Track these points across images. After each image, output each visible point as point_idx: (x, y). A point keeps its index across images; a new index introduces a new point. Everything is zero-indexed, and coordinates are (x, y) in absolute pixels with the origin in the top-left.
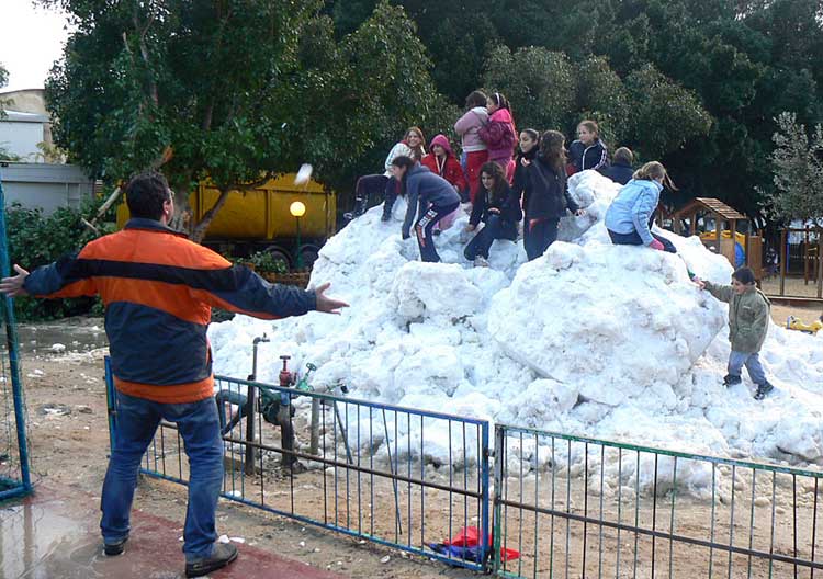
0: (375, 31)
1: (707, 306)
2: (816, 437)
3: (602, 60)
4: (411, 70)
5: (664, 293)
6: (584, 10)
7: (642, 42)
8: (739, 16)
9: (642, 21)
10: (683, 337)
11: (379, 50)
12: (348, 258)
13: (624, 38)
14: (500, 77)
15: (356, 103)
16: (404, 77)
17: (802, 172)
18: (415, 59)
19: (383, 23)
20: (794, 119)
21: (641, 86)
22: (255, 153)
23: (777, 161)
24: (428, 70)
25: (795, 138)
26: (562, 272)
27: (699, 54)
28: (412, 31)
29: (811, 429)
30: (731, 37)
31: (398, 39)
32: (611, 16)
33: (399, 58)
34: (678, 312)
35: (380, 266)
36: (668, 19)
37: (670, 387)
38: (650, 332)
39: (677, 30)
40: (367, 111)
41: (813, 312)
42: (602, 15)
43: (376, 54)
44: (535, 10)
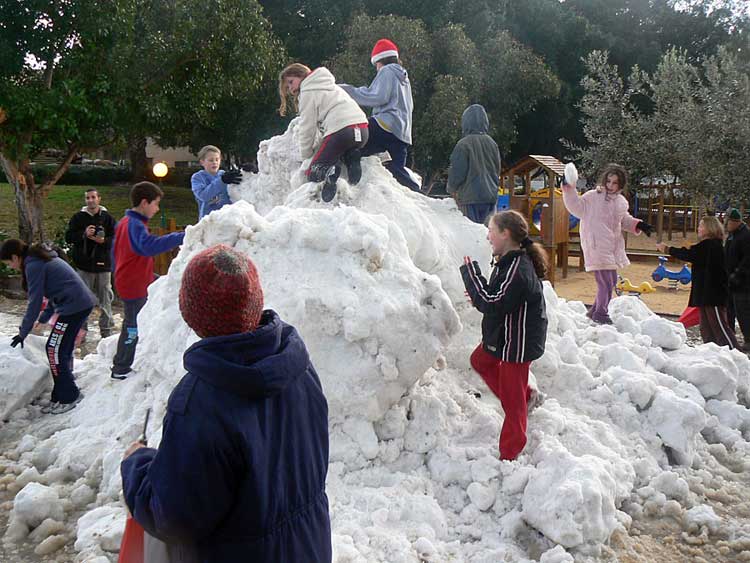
1: (434, 302)
2: (579, 514)
5: (364, 287)
10: (388, 354)
17: (615, 121)
20: (605, 59)
22: (90, 115)
23: (587, 109)
25: (607, 81)
29: (571, 500)
34: (382, 315)
37: (371, 424)
38: (341, 344)
41: (644, 267)
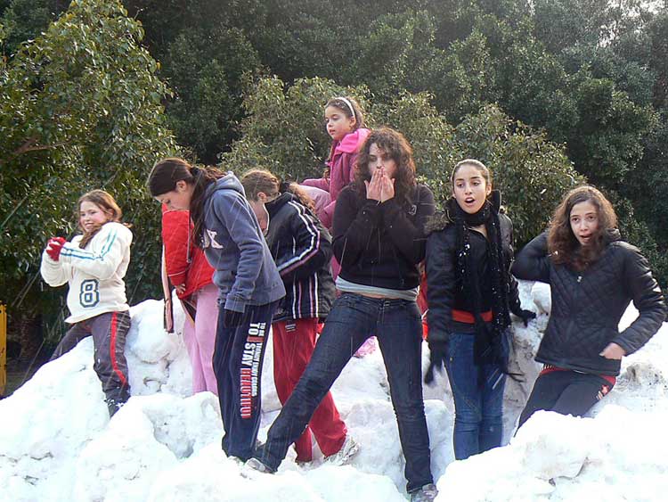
0: (75, 34)
3: (421, 99)
4: (136, 99)
6: (390, 24)
7: (476, 73)
8: (604, 43)
9: (475, 43)
11: (80, 67)
12: (36, 445)
13: (451, 67)
14: (268, 124)
15: (42, 157)
16: (124, 112)
18: (143, 85)
19: (86, 21)
21: (481, 138)
24: (163, 101)
26: (562, 486)
27: (560, 93)
28: (135, 36)
30: (598, 71)
31: (113, 52)
32: (429, 34)
33: (114, 81)
35: (112, 466)
36: (509, 43)
39: (523, 59)
40: (61, 171)
42: (417, 33)
43: (75, 72)
44: (312, 27)
